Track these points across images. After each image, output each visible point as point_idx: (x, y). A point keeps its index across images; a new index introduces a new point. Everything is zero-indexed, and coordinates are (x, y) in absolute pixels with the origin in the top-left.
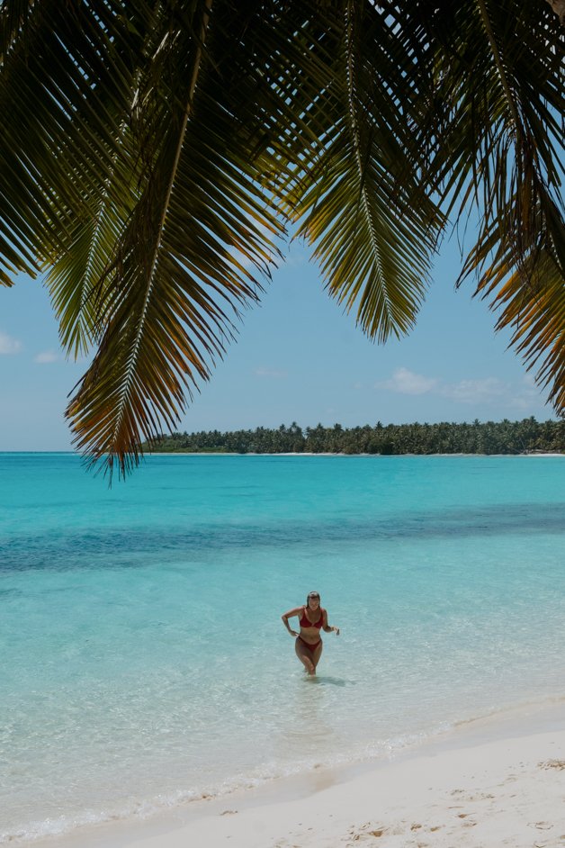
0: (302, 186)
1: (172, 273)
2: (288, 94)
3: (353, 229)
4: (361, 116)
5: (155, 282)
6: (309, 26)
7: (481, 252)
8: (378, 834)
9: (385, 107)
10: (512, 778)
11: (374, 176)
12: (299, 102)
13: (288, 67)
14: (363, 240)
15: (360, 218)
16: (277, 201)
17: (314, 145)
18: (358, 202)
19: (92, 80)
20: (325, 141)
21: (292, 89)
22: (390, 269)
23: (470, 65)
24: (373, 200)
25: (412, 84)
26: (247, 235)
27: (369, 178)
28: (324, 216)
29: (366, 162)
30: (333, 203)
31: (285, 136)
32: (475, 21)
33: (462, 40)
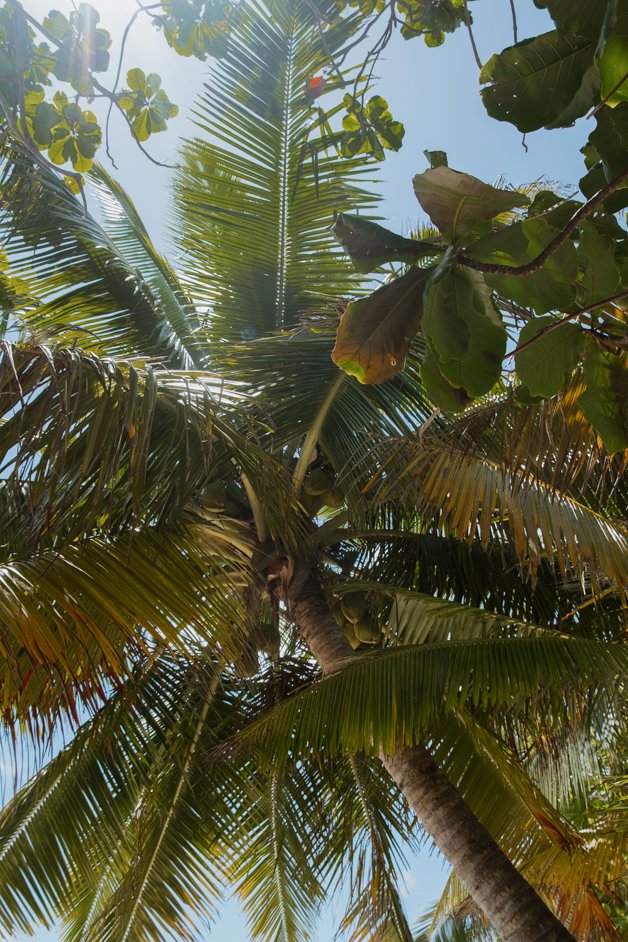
0: (236, 864)
1: (144, 922)
2: (234, 805)
3: (267, 896)
4: (279, 820)
5: (131, 928)
6: (249, 765)
7: (348, 920)
9: (293, 817)
11: (284, 860)
12: (240, 811)
13: (235, 788)
14: (275, 903)
15: (275, 887)
16: (219, 874)
17: (245, 838)
18: (272, 876)
19: (115, 790)
20: (253, 836)
21: (236, 802)
22: (291, 927)
23: (344, 789)
24: (282, 874)
25: (309, 804)
26: (198, 898)
27: (281, 861)
28: (252, 883)
29: (280, 850)
30: (257, 876)
31: (228, 830)
32: (348, 768)
33: (340, 779)
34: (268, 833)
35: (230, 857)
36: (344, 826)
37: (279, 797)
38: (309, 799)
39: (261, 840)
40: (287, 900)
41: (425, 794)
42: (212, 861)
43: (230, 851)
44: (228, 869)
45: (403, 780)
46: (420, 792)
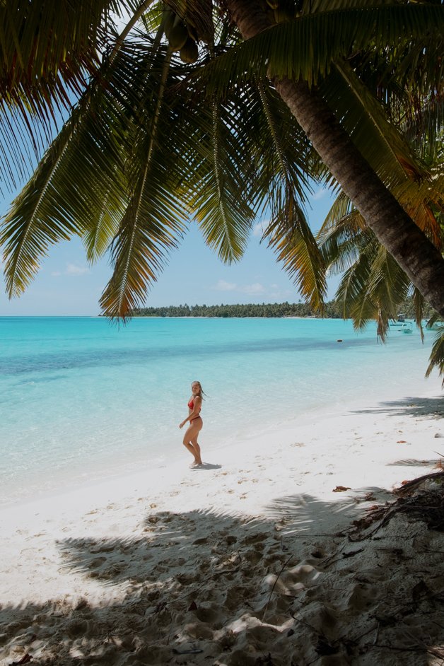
0: (196, 198)
1: (141, 237)
2: (190, 160)
3: (216, 218)
4: (220, 171)
5: (134, 242)
6: (198, 132)
7: (270, 229)
8: (225, 474)
9: (231, 168)
10: (280, 451)
11: (226, 196)
12: (195, 164)
13: (187, 152)
14: (221, 222)
15: (219, 214)
16: (184, 205)
17: (200, 181)
18: (218, 206)
20: (205, 180)
21: (191, 158)
22: (232, 235)
23: (267, 149)
24: (224, 205)
25: (242, 158)
26: (173, 221)
27: (223, 196)
28: (204, 212)
29: (222, 190)
30: (208, 207)
31: (188, 177)
32: (269, 132)
33: (263, 140)
34: (214, 180)
35: (191, 194)
36: (267, 172)
37: (220, 156)
38: (242, 155)
39: (209, 185)
40: (228, 220)
41: (325, 137)
42: (178, 197)
43: (190, 191)
44: (190, 201)
45: (310, 129)
46: (322, 137)
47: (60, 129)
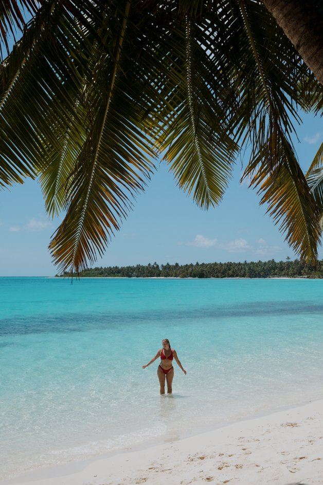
0: (166, 133)
1: (101, 176)
2: (159, 88)
4: (194, 99)
5: (93, 181)
6: (169, 55)
9: (206, 94)
11: (201, 128)
12: (165, 91)
13: (159, 74)
14: (195, 160)
15: (194, 149)
16: (153, 141)
17: (172, 113)
18: (193, 141)
19: (63, 79)
20: (178, 111)
21: (161, 85)
22: (210, 173)
23: (248, 74)
25: (220, 83)
26: (139, 158)
27: (199, 129)
28: (176, 149)
29: (197, 121)
30: (180, 144)
31: (157, 108)
32: (250, 53)
33: (243, 63)
34: (187, 110)
35: (161, 128)
36: (248, 99)
37: (194, 82)
39: (181, 116)
40: (205, 156)
42: (146, 131)
44: (160, 137)
47: (11, 50)
